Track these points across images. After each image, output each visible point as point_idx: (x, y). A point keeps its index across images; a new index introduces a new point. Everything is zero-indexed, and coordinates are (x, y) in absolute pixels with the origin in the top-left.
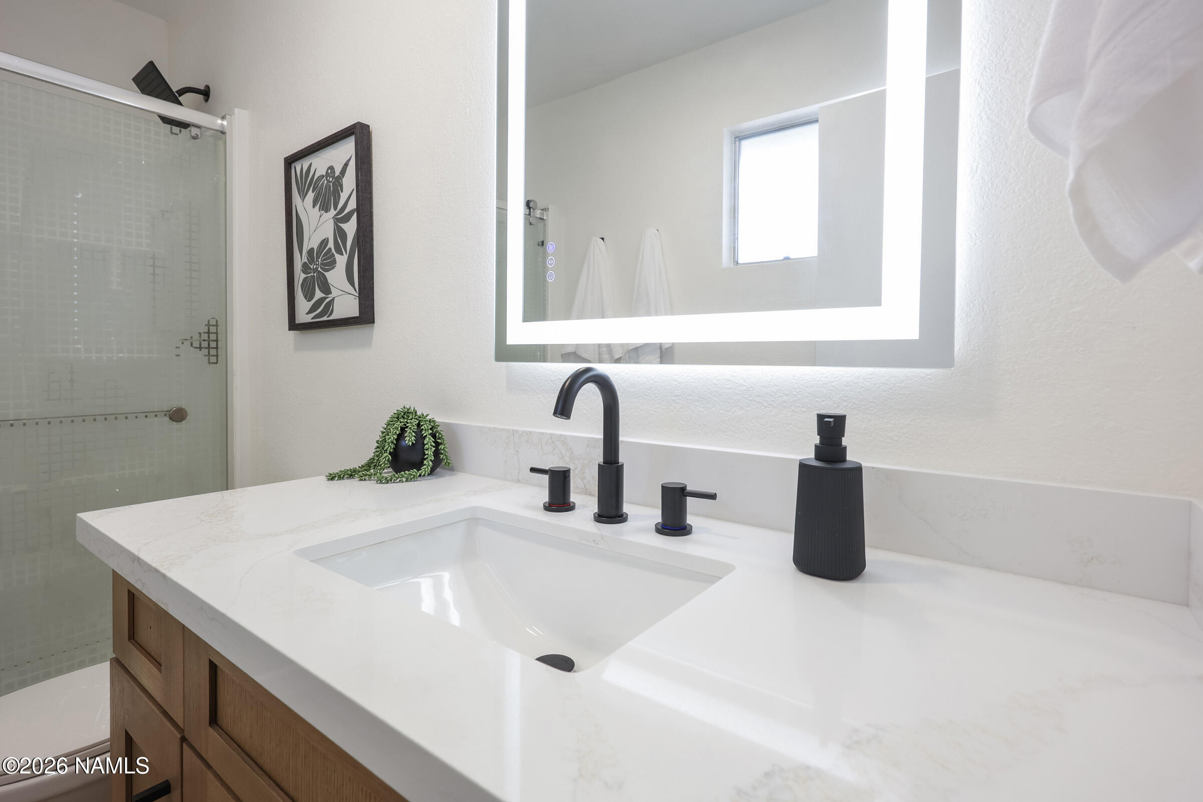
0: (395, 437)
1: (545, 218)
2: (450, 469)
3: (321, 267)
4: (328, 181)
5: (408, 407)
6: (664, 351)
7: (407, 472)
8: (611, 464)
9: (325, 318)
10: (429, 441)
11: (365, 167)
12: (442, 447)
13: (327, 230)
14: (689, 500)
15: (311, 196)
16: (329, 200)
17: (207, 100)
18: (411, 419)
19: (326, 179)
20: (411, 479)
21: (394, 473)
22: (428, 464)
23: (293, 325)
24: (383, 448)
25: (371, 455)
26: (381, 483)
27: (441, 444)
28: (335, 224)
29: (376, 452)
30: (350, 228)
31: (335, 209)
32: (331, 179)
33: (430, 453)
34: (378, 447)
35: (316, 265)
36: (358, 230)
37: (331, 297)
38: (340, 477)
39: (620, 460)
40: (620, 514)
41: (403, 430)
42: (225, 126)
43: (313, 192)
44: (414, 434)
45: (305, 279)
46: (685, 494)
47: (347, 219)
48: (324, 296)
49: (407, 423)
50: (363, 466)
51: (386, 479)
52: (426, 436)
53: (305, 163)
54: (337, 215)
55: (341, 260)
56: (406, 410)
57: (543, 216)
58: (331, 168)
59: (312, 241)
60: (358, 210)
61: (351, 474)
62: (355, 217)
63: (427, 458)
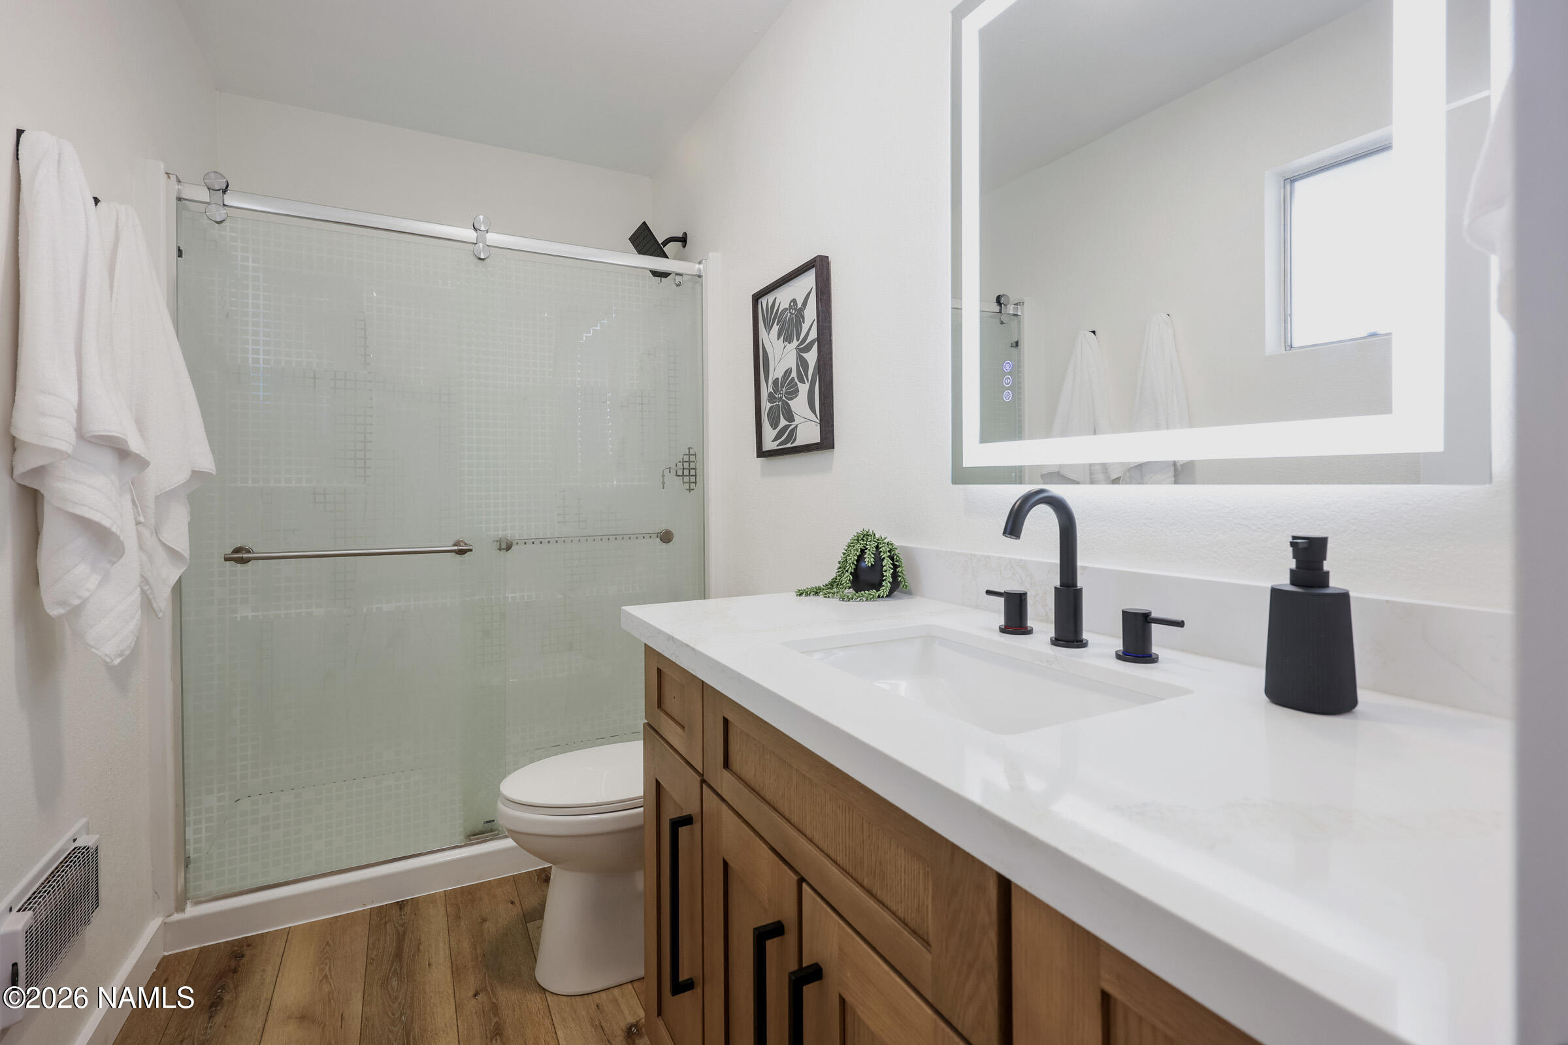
0: (856, 558)
1: (1019, 314)
2: (909, 593)
3: (785, 397)
4: (791, 314)
5: (867, 530)
6: (1180, 467)
7: (866, 592)
8: (1068, 587)
9: (789, 445)
10: (887, 563)
11: (825, 298)
12: (899, 569)
13: (791, 361)
14: (1154, 626)
15: (775, 328)
16: (792, 331)
17: (684, 246)
18: (870, 541)
19: (790, 311)
20: (871, 599)
21: (854, 592)
22: (887, 585)
23: (761, 453)
24: (845, 569)
25: (834, 576)
26: (843, 600)
27: (899, 566)
28: (798, 354)
29: (839, 572)
30: (812, 357)
31: (798, 341)
32: (794, 312)
33: (888, 574)
34: (840, 568)
35: (781, 394)
36: (818, 359)
37: (794, 424)
38: (807, 594)
39: (1078, 585)
40: (1079, 639)
41: (863, 551)
42: (702, 270)
43: (777, 325)
44: (873, 556)
45: (771, 408)
46: (1149, 621)
47: (808, 349)
48: (788, 423)
49: (867, 545)
50: (826, 585)
51: (848, 597)
52: (884, 558)
53: (770, 298)
54: (799, 345)
55: (804, 389)
56: (865, 533)
57: (1017, 312)
58: (794, 301)
59: (777, 371)
60: (819, 339)
61: (817, 591)
62: (816, 346)
63: (885, 580)
